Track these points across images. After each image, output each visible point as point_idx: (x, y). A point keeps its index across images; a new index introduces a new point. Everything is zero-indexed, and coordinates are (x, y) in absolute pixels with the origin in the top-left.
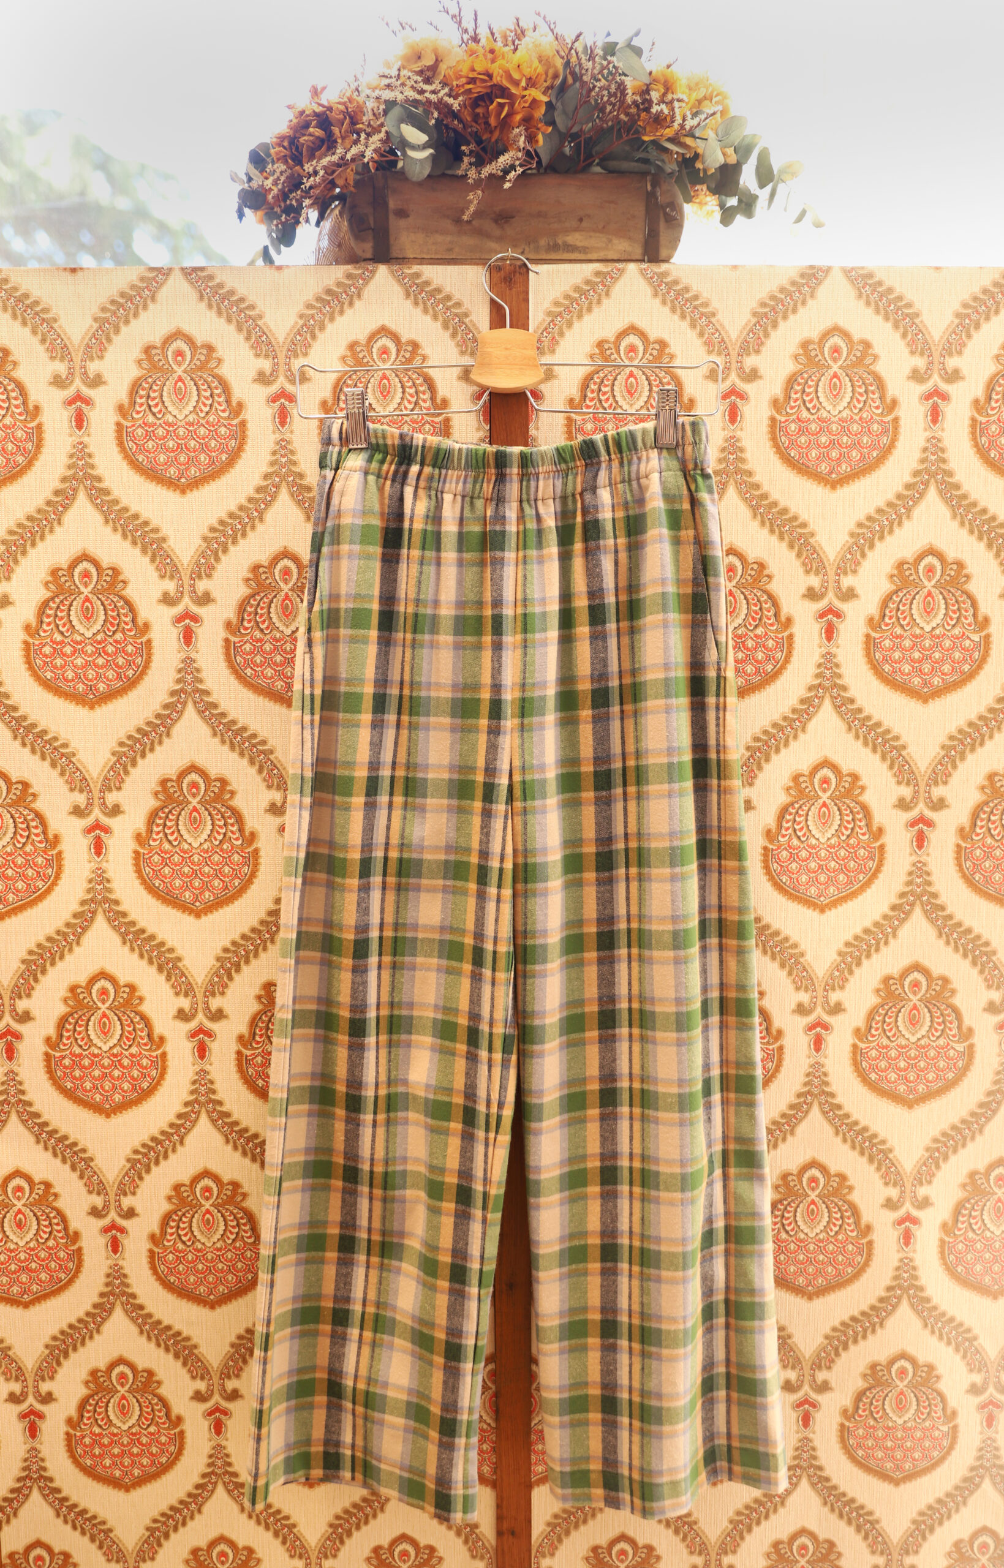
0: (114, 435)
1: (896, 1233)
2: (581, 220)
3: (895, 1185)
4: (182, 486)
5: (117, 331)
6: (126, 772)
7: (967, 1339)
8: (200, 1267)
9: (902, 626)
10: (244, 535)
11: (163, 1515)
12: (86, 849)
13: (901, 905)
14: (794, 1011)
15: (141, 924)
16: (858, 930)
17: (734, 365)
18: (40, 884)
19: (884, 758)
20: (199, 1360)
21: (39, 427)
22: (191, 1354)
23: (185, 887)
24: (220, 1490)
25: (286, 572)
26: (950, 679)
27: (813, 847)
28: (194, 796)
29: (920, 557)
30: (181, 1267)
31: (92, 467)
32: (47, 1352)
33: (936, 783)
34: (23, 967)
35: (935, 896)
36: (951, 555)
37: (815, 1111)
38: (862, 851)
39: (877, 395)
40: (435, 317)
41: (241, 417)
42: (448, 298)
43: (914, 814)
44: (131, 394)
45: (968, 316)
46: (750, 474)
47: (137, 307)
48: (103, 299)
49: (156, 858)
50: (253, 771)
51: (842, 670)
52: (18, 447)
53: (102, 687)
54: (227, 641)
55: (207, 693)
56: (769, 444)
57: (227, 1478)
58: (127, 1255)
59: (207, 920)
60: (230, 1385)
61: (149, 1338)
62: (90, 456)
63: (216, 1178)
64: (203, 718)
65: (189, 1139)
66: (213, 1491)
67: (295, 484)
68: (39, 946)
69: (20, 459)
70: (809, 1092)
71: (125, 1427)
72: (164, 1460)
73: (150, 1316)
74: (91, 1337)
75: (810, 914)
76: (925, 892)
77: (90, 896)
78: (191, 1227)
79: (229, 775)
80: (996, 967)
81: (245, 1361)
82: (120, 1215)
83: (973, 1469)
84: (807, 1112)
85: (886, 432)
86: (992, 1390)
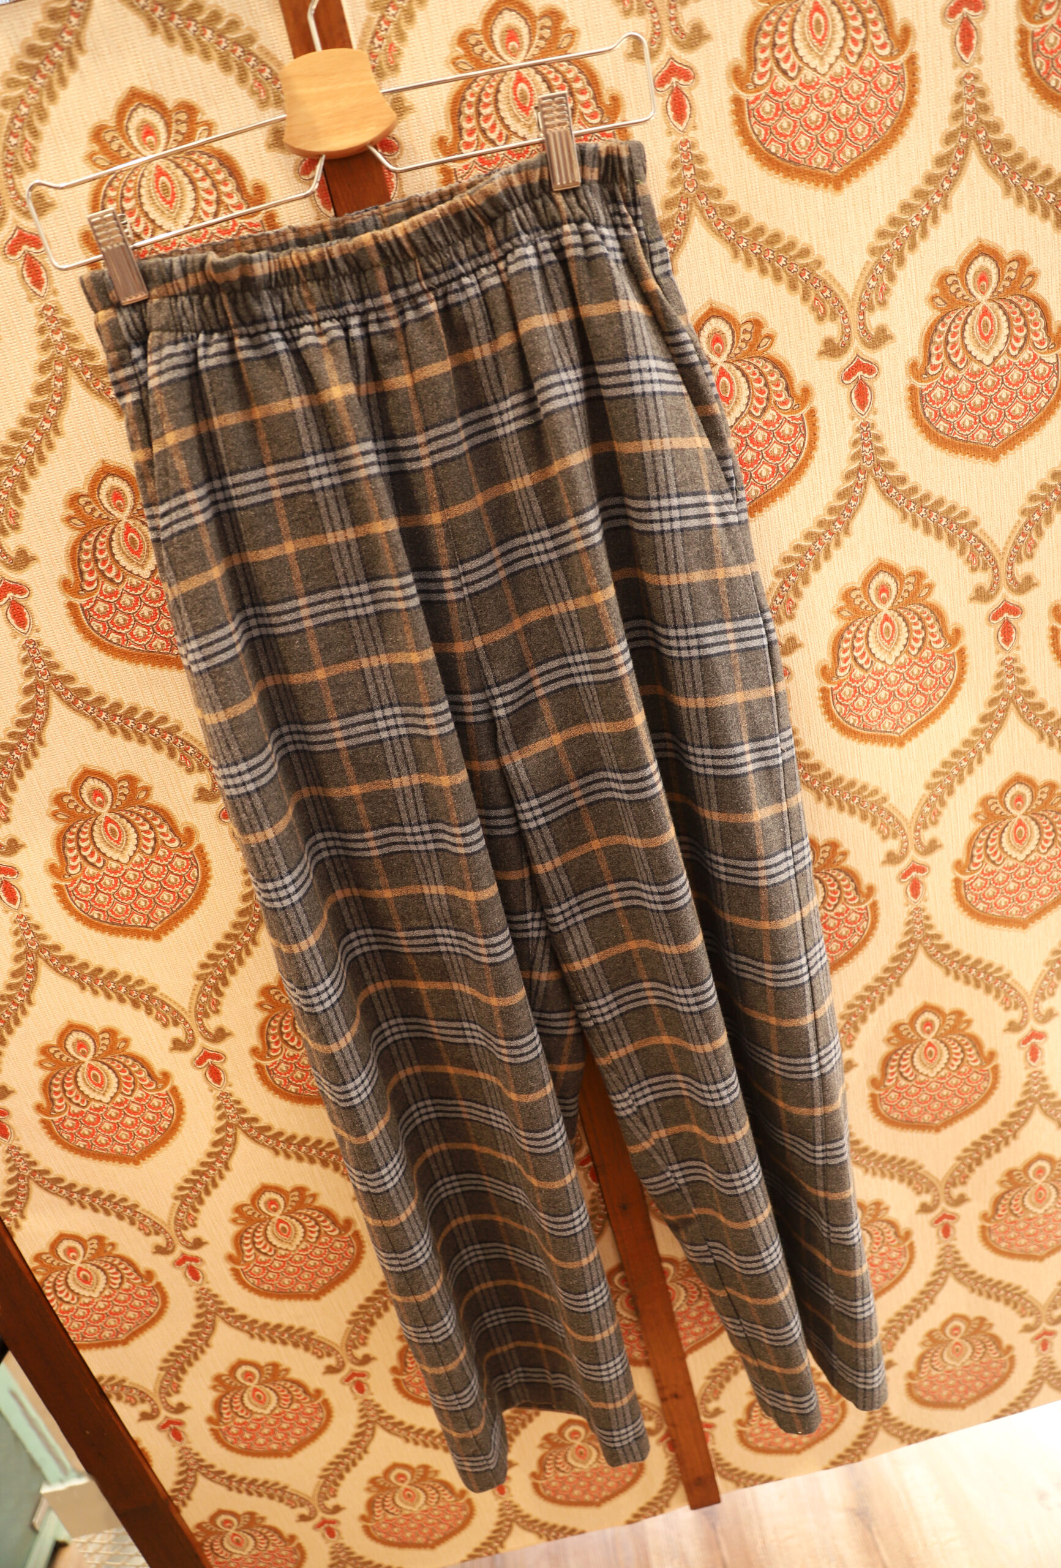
1: (1022, 1052)
3: (1015, 1007)
6: (8, 800)
8: (291, 1269)
9: (955, 365)
10: (42, 459)
11: (331, 1463)
13: (992, 714)
14: (883, 862)
15: (95, 963)
16: (946, 755)
17: (667, 26)
19: (951, 543)
20: (320, 1342)
22: (310, 1339)
23: (131, 910)
24: (380, 1432)
25: (116, 495)
26: (1023, 421)
27: (880, 673)
28: (101, 805)
29: (968, 262)
30: (271, 1275)
32: (163, 1373)
33: (1019, 559)
35: (1031, 694)
36: (1009, 248)
37: (921, 957)
38: (939, 663)
39: (879, 26)
40: (206, 55)
42: (216, 15)
43: (996, 603)
46: (718, 193)
49: (83, 887)
50: (163, 756)
51: (885, 443)
54: (71, 606)
55: (70, 679)
56: (737, 141)
57: (383, 1422)
58: (209, 1278)
59: (170, 939)
60: (359, 1353)
61: (262, 1339)
63: (277, 1190)
64: (77, 711)
65: (234, 1163)
66: (373, 1435)
67: (85, 368)
70: (911, 940)
71: (267, 1412)
72: (316, 1425)
73: (255, 1321)
74: (203, 1351)
75: (888, 752)
76: (1019, 693)
77: (22, 949)
78: (267, 1239)
79: (135, 770)
81: (367, 1331)
82: (188, 1247)
84: (912, 960)
85: (899, 83)
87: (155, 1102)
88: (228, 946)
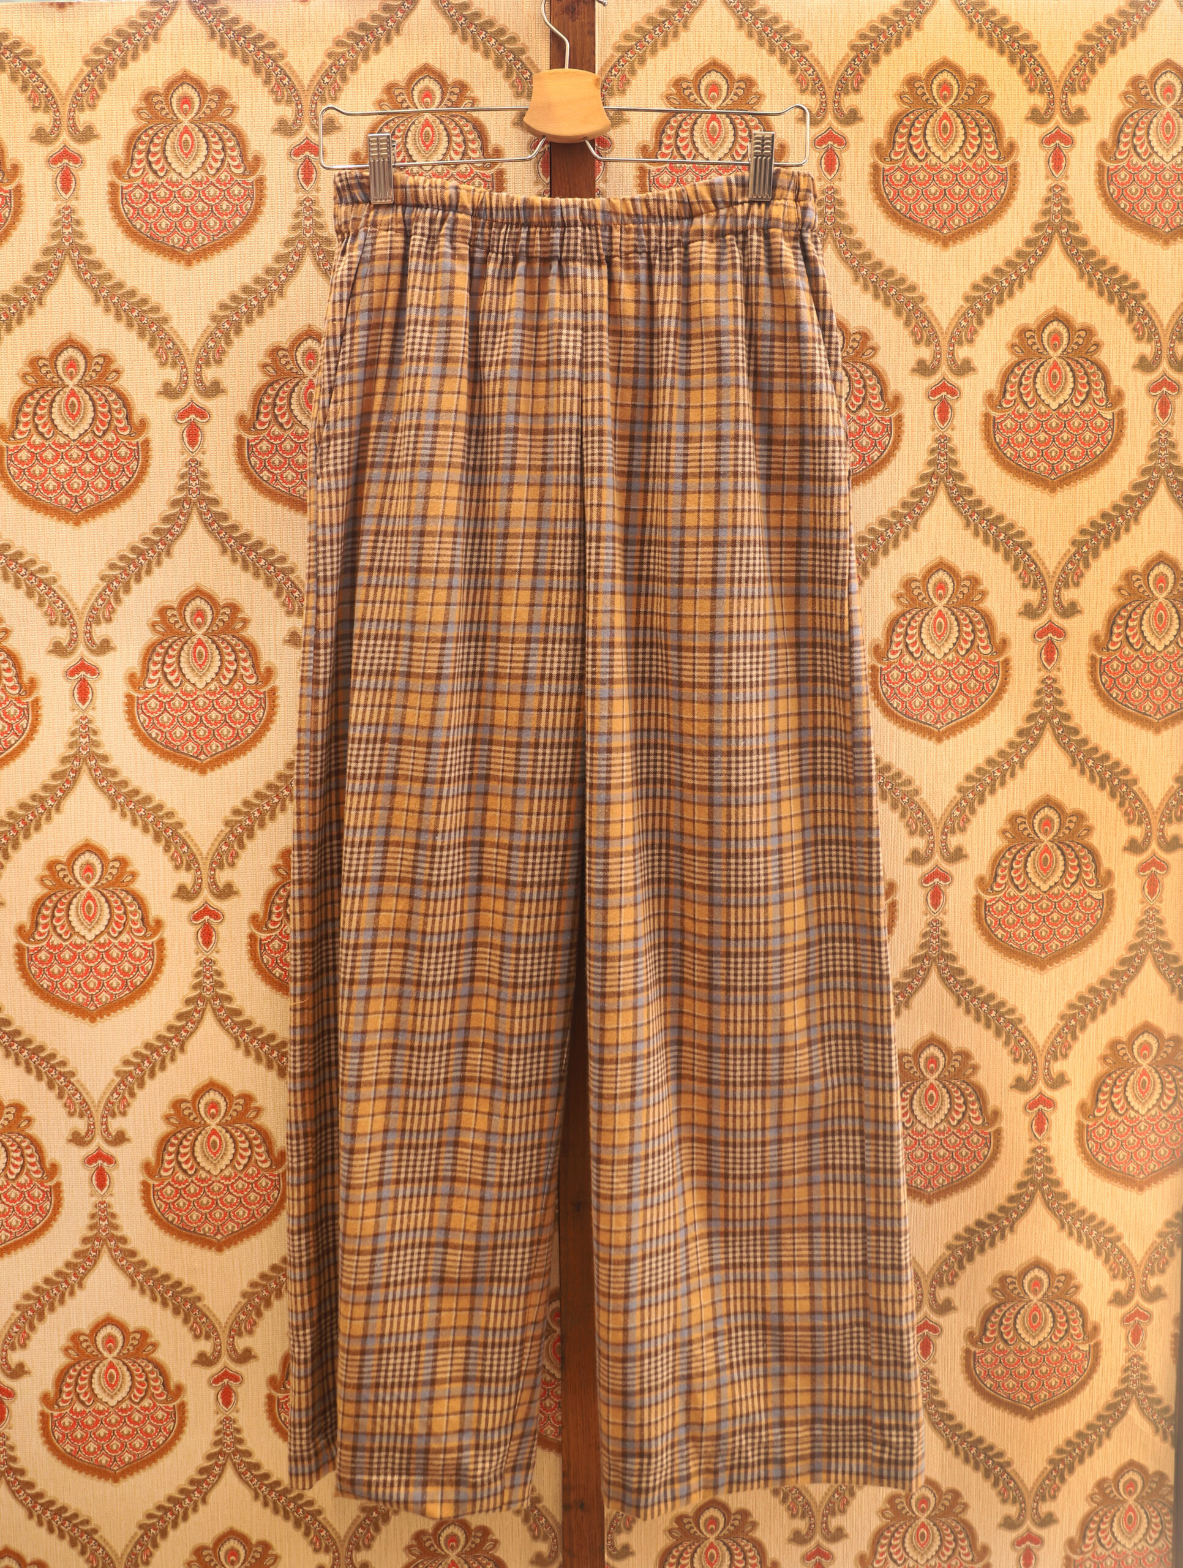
0: (107, 197)
1: (1028, 1118)
3: (1025, 1062)
4: (187, 256)
5: (112, 75)
6: (118, 600)
7: (1110, 1240)
8: (205, 1200)
9: (1025, 403)
10: (261, 312)
11: (160, 1508)
12: (68, 694)
13: (1028, 729)
14: (908, 860)
15: (135, 783)
16: (980, 761)
17: (830, 105)
18: (12, 739)
19: (1007, 557)
20: (204, 1315)
21: (18, 189)
22: (194, 1307)
23: (186, 738)
24: (230, 1474)
25: (311, 355)
26: (1080, 463)
27: (927, 665)
28: (199, 626)
29: (1045, 324)
30: (181, 1202)
31: (81, 235)
32: (18, 1313)
33: (1066, 585)
35: (1067, 717)
36: (1079, 320)
37: (934, 978)
38: (984, 668)
39: (992, 139)
40: (486, 55)
41: (258, 174)
42: (502, 31)
43: (1042, 621)
44: (128, 149)
45: (1092, 48)
46: (851, 230)
47: (137, 46)
48: (96, 38)
49: (153, 703)
50: (270, 594)
51: (959, 456)
53: (89, 498)
54: (239, 439)
55: (215, 502)
56: (871, 196)
57: (237, 1459)
58: (115, 1190)
59: (214, 776)
60: (241, 1343)
61: (143, 1291)
62: (78, 223)
63: (224, 1091)
64: (211, 532)
65: (191, 1045)
66: (220, 1476)
67: (321, 250)
68: (11, 814)
70: (925, 956)
71: (113, 1403)
72: (161, 1440)
73: (143, 1263)
74: (72, 1293)
75: (926, 744)
76: (1056, 713)
77: (72, 752)
78: (193, 1152)
79: (241, 600)
80: (1137, 798)
81: (259, 1314)
82: (107, 1142)
83: (1117, 1393)
84: (924, 980)
85: (1002, 180)
86: (1137, 1298)
87: (138, 952)
88: (266, 796)
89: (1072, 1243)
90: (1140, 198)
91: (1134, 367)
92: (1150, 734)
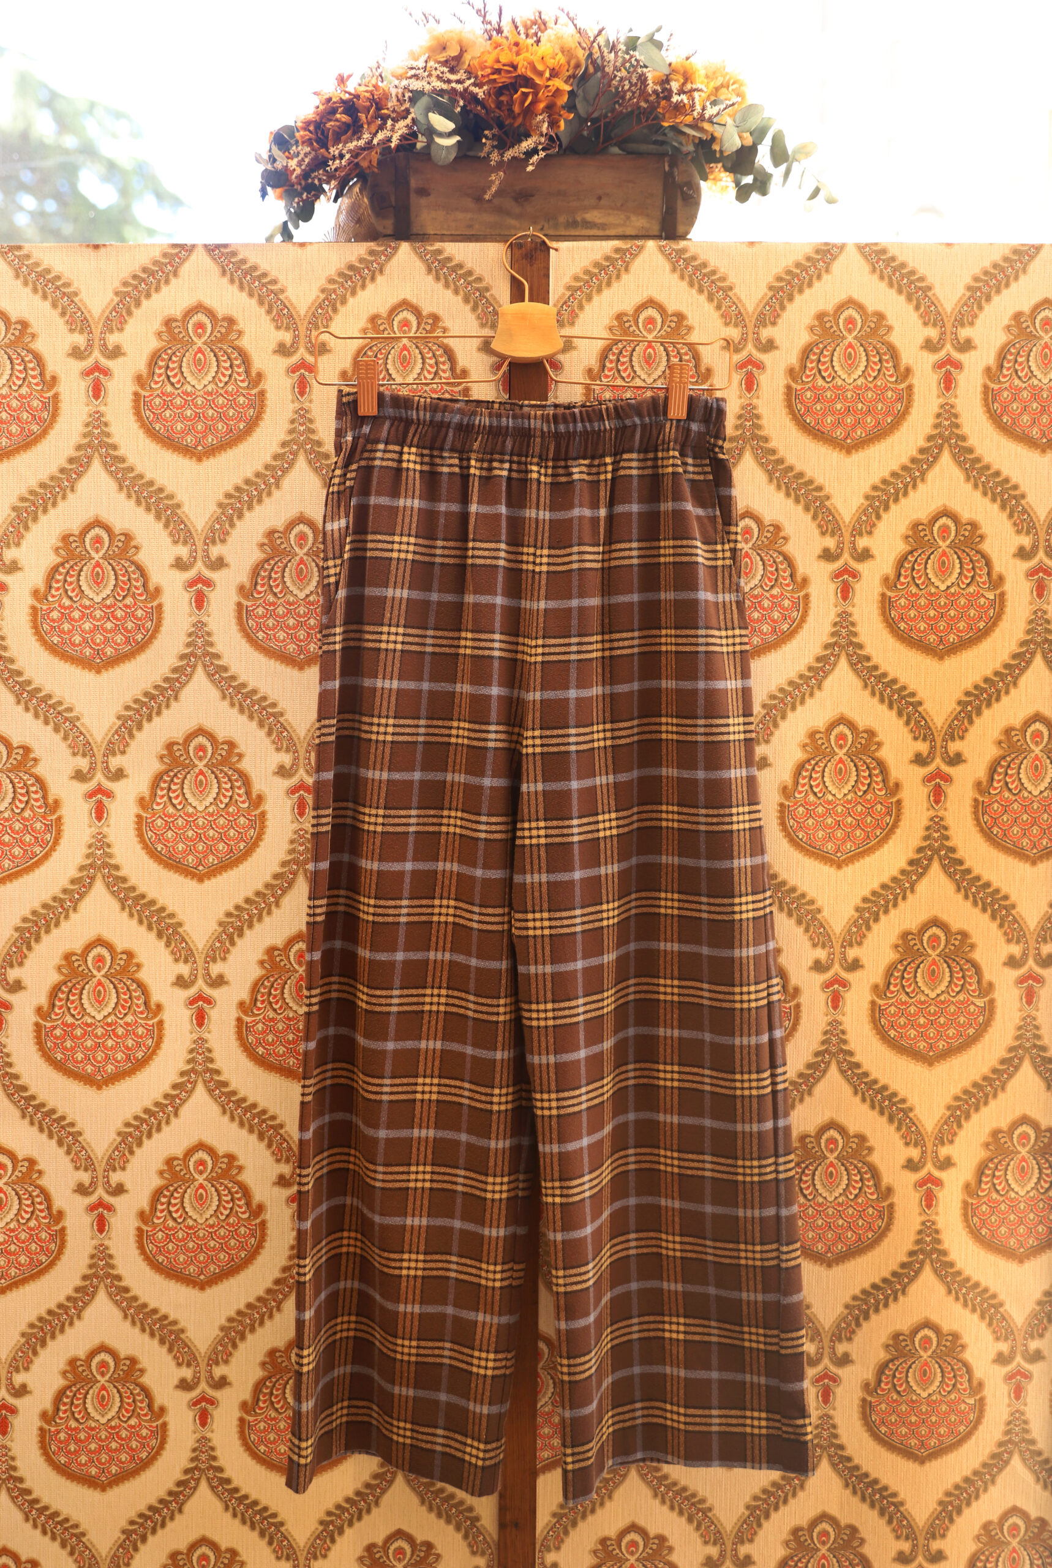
0: (131, 404)
1: (918, 1195)
2: (600, 198)
3: (916, 1145)
4: (198, 453)
5: (138, 304)
6: (131, 736)
7: (993, 1306)
8: (191, 1245)
9: (917, 585)
10: (260, 501)
11: (141, 1515)
12: (86, 814)
13: (918, 860)
14: (811, 968)
15: (142, 889)
16: (876, 885)
17: (750, 336)
18: (37, 850)
19: (900, 714)
20: (186, 1345)
21: (56, 396)
22: (178, 1338)
23: (189, 851)
24: (204, 1486)
25: (302, 537)
26: (965, 636)
27: (829, 803)
28: (200, 759)
29: (935, 519)
30: (170, 1246)
31: (108, 435)
32: (23, 1340)
33: (953, 739)
34: (16, 935)
35: (953, 850)
36: (965, 515)
37: (833, 1069)
38: (879, 807)
39: (890, 364)
40: (456, 292)
41: (260, 387)
42: (470, 273)
43: (930, 769)
44: (150, 365)
45: (979, 288)
46: (766, 439)
47: (159, 281)
48: (125, 273)
49: (159, 822)
50: (262, 733)
51: (858, 629)
52: (34, 416)
53: (109, 651)
54: (239, 605)
55: (217, 656)
56: (784, 411)
57: (211, 1474)
58: (113, 1234)
59: (210, 884)
60: (218, 1371)
61: (134, 1323)
62: (106, 424)
63: (211, 1151)
64: (213, 681)
65: (184, 1111)
66: (195, 1488)
67: (312, 451)
68: (34, 913)
69: (35, 428)
70: (826, 1051)
71: (103, 1421)
72: (144, 1455)
73: (135, 1298)
74: (71, 1324)
75: (827, 870)
76: (943, 846)
77: (89, 862)
78: (182, 1202)
79: (238, 738)
80: (1015, 921)
81: (235, 1346)
82: (108, 1192)
83: (1000, 1444)
84: (825, 1071)
85: (899, 399)
86: (1019, 1359)
87: (140, 1031)
88: (255, 902)
89: (958, 1307)
90: (1020, 414)
91: (1014, 556)
92: (1027, 866)
